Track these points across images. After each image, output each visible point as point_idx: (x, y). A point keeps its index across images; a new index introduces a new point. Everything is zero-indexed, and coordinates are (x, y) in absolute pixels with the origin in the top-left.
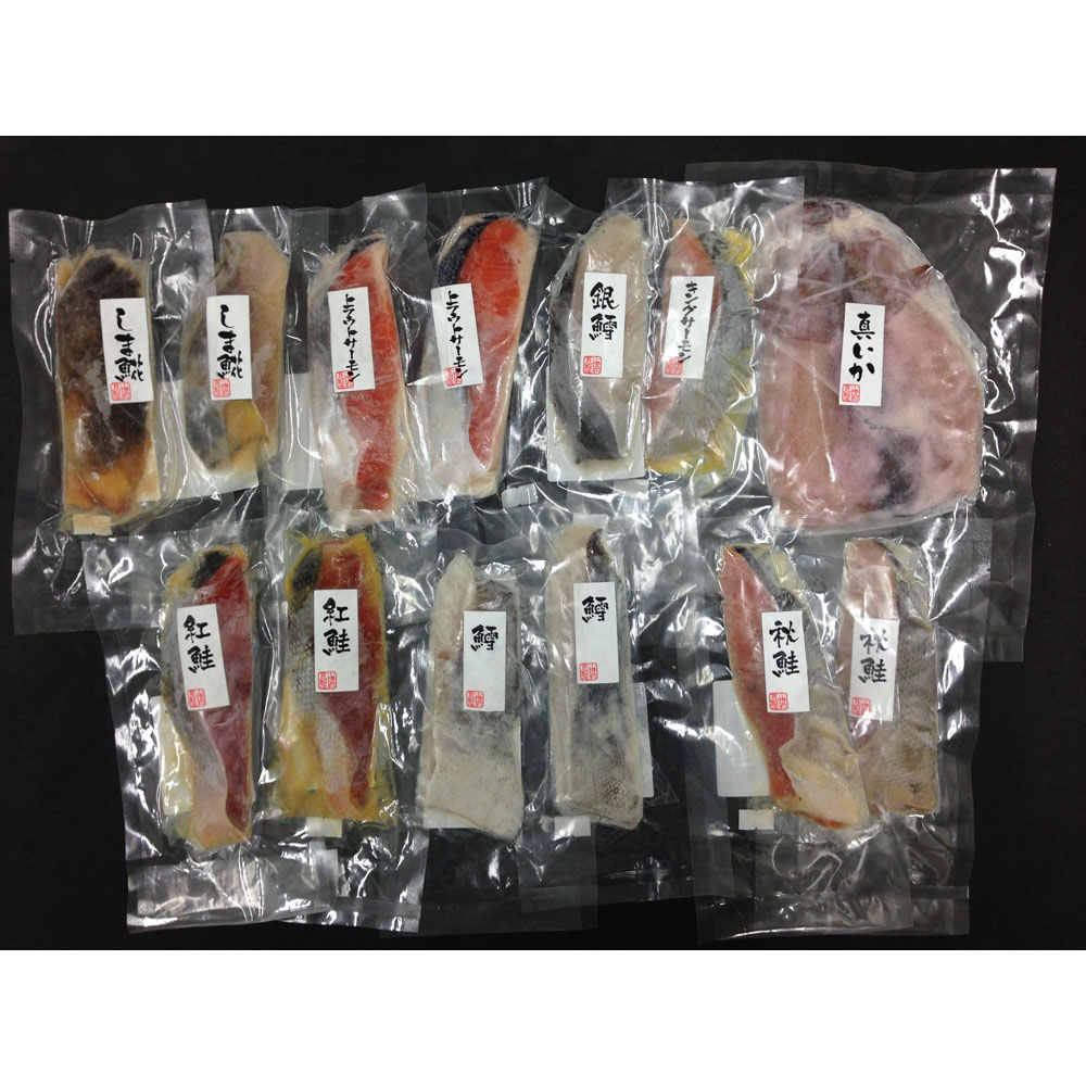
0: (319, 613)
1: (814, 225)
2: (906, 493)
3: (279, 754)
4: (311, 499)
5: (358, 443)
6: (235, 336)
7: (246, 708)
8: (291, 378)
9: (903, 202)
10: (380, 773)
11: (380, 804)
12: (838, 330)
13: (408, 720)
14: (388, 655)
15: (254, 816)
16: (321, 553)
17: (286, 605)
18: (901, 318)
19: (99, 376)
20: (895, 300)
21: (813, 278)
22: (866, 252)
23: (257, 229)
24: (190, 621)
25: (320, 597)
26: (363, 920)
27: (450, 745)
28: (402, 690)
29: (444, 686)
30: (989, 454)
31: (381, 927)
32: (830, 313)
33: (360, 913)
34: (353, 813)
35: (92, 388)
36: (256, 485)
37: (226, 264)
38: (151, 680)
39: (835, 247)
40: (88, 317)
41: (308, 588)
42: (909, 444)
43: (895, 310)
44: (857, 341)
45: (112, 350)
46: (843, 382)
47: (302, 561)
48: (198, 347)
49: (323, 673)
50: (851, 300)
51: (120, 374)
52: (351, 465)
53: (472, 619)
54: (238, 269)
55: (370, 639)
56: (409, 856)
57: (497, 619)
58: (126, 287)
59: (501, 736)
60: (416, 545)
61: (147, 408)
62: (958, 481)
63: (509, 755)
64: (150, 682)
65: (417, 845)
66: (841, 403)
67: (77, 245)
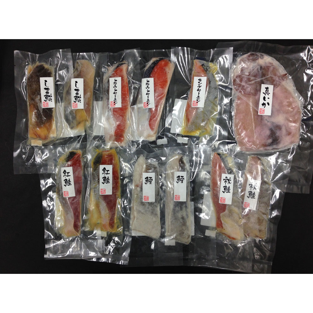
0: (101, 172)
1: (253, 60)
2: (277, 142)
3: (89, 212)
4: (100, 138)
5: (116, 123)
6: (79, 90)
7: (80, 197)
8: (95, 102)
9: (280, 55)
10: (118, 219)
11: (118, 228)
12: (259, 92)
13: (126, 203)
14: (121, 185)
15: (81, 228)
16: (102, 154)
17: (92, 169)
18: (278, 89)
19: (39, 100)
20: (276, 84)
21: (252, 76)
22: (268, 69)
23: (86, 59)
24: (65, 171)
25: (102, 167)
26: (112, 261)
27: (139, 212)
28: (125, 195)
29: (137, 194)
30: (302, 131)
31: (117, 263)
32: (257, 87)
33: (111, 259)
34: (110, 230)
35: (37, 103)
36: (84, 134)
37: (77, 69)
38: (53, 188)
39: (259, 67)
40: (36, 83)
41: (98, 164)
42: (279, 127)
43: (276, 87)
44: (265, 96)
45: (43, 92)
46: (260, 108)
47: (96, 157)
48: (69, 93)
49: (102, 189)
50: (263, 83)
51: (45, 99)
52: (113, 129)
53: (145, 175)
54: (80, 70)
55: (116, 180)
56: (126, 243)
57: (152, 175)
58: (47, 74)
59: (154, 209)
60: (130, 153)
61: (53, 109)
62: (293, 139)
63: (156, 214)
64: (53, 189)
65: (128, 240)
66: (259, 114)
67: (34, 61)
